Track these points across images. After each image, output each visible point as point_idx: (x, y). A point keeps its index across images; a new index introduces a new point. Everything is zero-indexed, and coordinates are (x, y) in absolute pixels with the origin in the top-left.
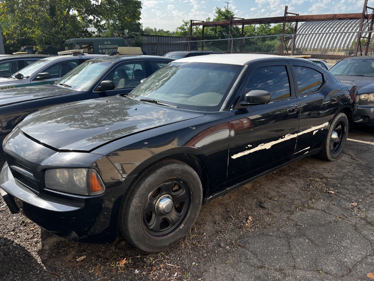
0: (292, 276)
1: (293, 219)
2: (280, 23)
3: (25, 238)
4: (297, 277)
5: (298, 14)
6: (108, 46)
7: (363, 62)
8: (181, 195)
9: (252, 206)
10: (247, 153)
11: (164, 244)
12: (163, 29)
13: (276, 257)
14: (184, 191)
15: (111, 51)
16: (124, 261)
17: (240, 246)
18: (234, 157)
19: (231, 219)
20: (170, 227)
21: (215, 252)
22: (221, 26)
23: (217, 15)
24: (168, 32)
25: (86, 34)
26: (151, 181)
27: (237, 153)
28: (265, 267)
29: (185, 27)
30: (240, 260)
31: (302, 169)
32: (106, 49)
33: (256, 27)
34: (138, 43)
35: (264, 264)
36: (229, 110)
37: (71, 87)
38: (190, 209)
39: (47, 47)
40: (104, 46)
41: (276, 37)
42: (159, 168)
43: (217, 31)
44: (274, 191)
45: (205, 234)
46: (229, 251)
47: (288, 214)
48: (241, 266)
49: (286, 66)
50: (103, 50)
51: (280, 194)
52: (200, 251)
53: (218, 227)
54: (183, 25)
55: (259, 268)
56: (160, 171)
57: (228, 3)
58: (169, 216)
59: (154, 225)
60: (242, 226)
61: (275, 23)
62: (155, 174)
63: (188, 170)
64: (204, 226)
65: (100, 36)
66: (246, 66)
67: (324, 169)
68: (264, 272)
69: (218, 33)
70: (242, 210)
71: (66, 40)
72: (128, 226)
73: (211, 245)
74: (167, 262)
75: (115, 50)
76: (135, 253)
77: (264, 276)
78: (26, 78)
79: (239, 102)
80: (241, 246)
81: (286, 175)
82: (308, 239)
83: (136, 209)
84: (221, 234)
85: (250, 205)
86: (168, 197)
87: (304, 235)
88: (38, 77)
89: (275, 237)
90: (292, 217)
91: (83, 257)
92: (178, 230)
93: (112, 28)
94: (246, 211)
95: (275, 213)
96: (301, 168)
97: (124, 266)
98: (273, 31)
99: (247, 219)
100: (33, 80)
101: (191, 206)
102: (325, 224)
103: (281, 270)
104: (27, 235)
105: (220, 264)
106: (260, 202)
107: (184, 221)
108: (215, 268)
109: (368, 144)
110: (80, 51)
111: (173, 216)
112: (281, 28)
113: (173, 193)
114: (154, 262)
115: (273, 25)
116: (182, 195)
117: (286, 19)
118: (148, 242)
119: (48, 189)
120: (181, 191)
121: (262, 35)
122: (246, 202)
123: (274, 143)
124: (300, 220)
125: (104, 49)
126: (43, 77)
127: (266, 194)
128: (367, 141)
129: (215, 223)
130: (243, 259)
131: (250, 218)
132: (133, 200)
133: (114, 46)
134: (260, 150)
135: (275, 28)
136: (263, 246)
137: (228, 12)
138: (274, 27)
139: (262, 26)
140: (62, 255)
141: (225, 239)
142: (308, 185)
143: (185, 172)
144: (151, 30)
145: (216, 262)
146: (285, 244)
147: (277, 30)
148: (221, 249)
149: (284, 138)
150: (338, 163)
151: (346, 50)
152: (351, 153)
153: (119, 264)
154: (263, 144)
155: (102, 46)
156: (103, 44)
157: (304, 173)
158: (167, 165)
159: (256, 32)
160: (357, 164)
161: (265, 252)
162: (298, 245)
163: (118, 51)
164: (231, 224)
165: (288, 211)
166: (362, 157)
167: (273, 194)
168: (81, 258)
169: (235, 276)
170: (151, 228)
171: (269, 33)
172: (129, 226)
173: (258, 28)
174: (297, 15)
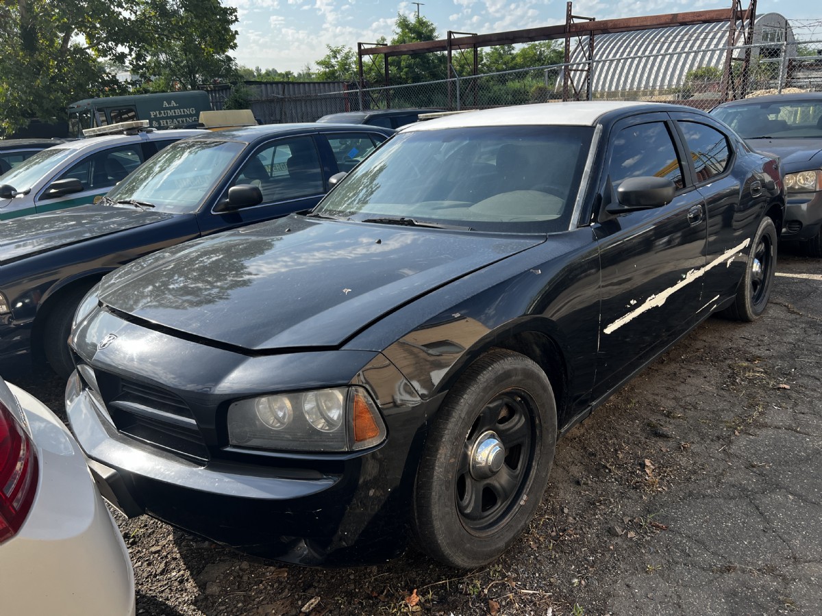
0: (800, 580)
1: (737, 454)
2: (533, 43)
3: (145, 575)
4: (811, 580)
5: (594, 19)
6: (172, 111)
7: (761, 108)
8: (517, 428)
9: (637, 436)
10: (628, 318)
11: (498, 546)
12: (276, 69)
13: (746, 543)
14: (523, 419)
15: (179, 122)
16: (415, 598)
17: (657, 527)
18: (609, 330)
19: (607, 471)
20: (499, 504)
21: (610, 550)
22: (411, 55)
23: (399, 30)
24: (288, 74)
25: (114, 89)
26: (470, 402)
27: (612, 321)
28: (735, 568)
29: (333, 61)
30: (673, 559)
31: (699, 344)
32: (167, 118)
33: (484, 54)
34: (240, 100)
35: (730, 562)
36: (589, 225)
37: (153, 206)
38: (536, 457)
39: (27, 124)
40: (162, 112)
41: (527, 73)
42: (481, 372)
43: (402, 65)
44: (668, 399)
45: (566, 511)
46: (639, 542)
47: (723, 445)
48: (681, 573)
49: (666, 123)
50: (161, 121)
51: (682, 403)
52: (576, 550)
53: (587, 493)
54: (329, 57)
55: (722, 572)
56: (485, 377)
57: (418, 4)
58: (497, 481)
59: (472, 504)
60: (638, 482)
61: (523, 42)
62: (475, 386)
63: (533, 369)
64: (557, 494)
65: (146, 91)
66: (599, 126)
67: (746, 340)
68: (739, 580)
69: (405, 70)
70: (621, 448)
71: (68, 104)
72: (431, 514)
73: (591, 535)
74: (516, 586)
75: (188, 119)
76: (430, 574)
77: (742, 589)
78: (22, 196)
79: (604, 208)
80: (662, 529)
81: (674, 360)
82: (792, 494)
83: (447, 471)
84: (603, 507)
85: (632, 434)
86: (492, 436)
87: (778, 486)
88: (53, 191)
89: (720, 497)
90: (733, 449)
91: (313, 600)
92: (516, 508)
93: (167, 71)
94: (630, 449)
95: (694, 446)
96: (698, 342)
97: (418, 608)
98: (519, 60)
99: (643, 466)
100: (41, 199)
101: (537, 451)
102: (808, 456)
103: (771, 570)
104: (149, 565)
105: (632, 574)
106: (649, 425)
107: (526, 486)
108: (628, 586)
109: (806, 279)
110: (142, 123)
111: (504, 478)
112: (535, 51)
113: (502, 427)
114: (486, 591)
115: (518, 48)
116: (519, 429)
117: (572, 30)
118: (468, 545)
119: (235, 447)
120: (516, 418)
121: (498, 71)
122: (619, 429)
123: (670, 291)
124: (752, 454)
125: (163, 118)
126: (64, 190)
127: (653, 407)
128: (800, 273)
129: (578, 483)
130: (678, 557)
131: (647, 462)
132: (440, 452)
133: (185, 110)
134: (649, 309)
135: (524, 53)
136: (706, 521)
137: (421, 23)
138: (521, 52)
139: (495, 49)
140: (259, 603)
141: (615, 516)
142: (729, 377)
143: (529, 374)
144: (250, 73)
145: (622, 572)
146: (751, 512)
147: (529, 57)
148: (618, 540)
149: (685, 278)
150: (768, 324)
151: (677, 91)
152: (781, 300)
153: (406, 605)
154: (653, 296)
155: (157, 112)
156: (161, 108)
157: (709, 353)
158: (496, 362)
159: (485, 64)
160: (807, 323)
161: (717, 535)
162: (777, 508)
163: (200, 122)
164: (613, 482)
165: (718, 438)
166: (809, 308)
167: (668, 404)
168: (310, 602)
169: (679, 597)
170: (468, 511)
171: (512, 64)
172: (434, 513)
173: (487, 54)
174: (590, 19)
